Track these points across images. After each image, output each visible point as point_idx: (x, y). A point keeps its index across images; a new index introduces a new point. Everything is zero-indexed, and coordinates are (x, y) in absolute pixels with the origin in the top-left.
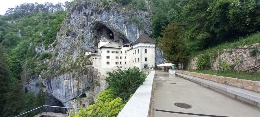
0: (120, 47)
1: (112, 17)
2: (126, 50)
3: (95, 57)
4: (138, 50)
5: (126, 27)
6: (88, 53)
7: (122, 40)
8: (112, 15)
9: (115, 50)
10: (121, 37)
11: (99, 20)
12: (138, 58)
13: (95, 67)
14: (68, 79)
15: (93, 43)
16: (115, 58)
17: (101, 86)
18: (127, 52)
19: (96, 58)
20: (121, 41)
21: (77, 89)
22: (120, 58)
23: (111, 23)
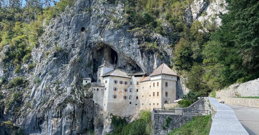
0: (130, 77)
1: (124, 38)
2: (137, 81)
3: (96, 88)
4: (158, 83)
5: (141, 53)
6: (86, 82)
7: (131, 67)
8: (124, 37)
9: (124, 80)
10: (130, 62)
11: (106, 40)
12: (158, 93)
13: (95, 102)
14: (58, 117)
15: (92, 69)
16: (123, 91)
17: (104, 127)
18: (139, 83)
19: (98, 89)
20: (129, 68)
21: (70, 130)
22: (129, 91)
23: (121, 46)
